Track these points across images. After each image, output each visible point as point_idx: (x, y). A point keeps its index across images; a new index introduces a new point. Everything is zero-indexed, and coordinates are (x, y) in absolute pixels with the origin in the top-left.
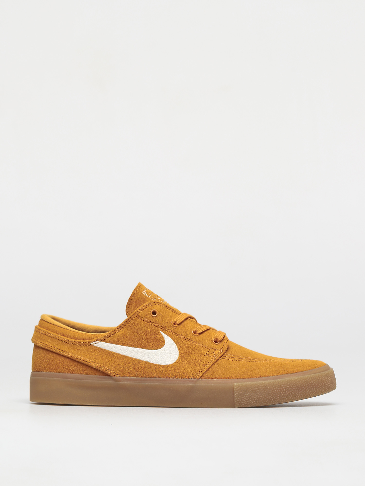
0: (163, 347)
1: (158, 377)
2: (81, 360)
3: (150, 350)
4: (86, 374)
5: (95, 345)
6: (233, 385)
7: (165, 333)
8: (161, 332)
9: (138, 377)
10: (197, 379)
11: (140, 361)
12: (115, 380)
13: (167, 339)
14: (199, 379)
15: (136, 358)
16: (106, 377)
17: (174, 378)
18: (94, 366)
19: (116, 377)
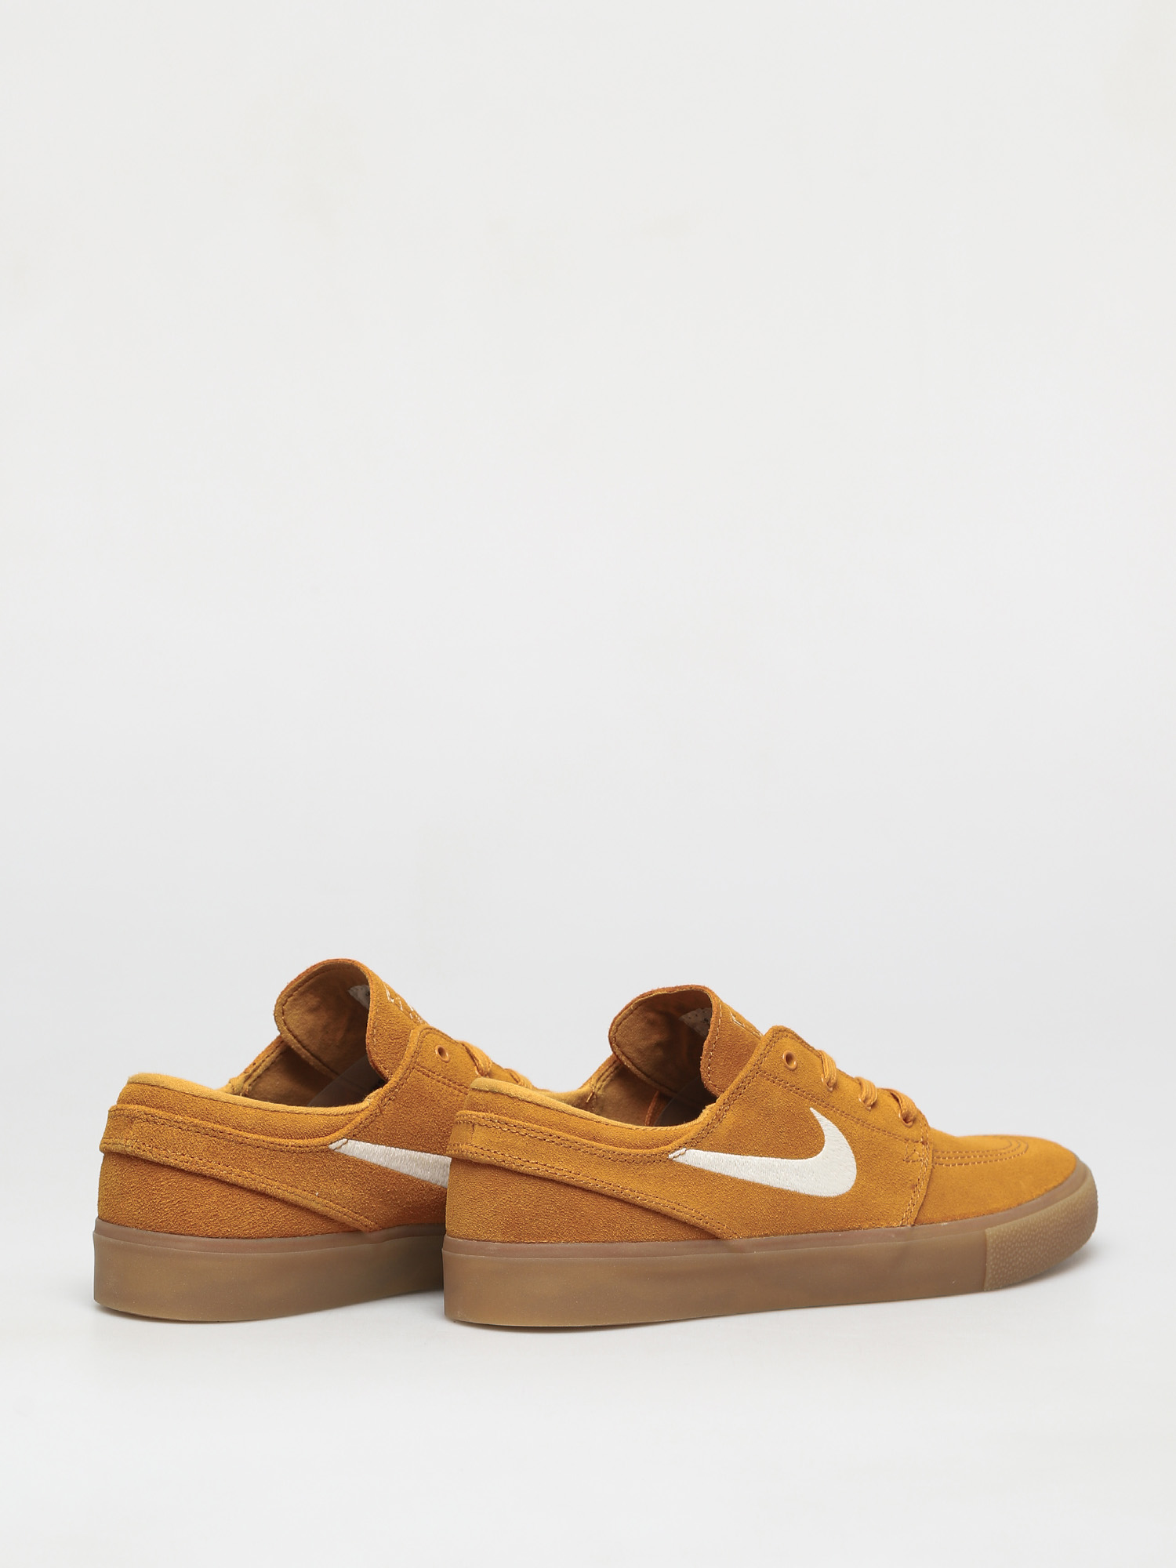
0: (824, 1149)
1: (823, 1231)
2: (653, 1203)
3: (799, 1160)
4: (663, 1240)
5: (680, 1160)
6: (984, 1234)
7: (819, 1112)
8: (811, 1109)
9: (780, 1234)
10: (909, 1226)
11: (780, 1192)
12: (732, 1249)
13: (828, 1127)
14: (914, 1225)
15: (771, 1185)
16: (710, 1242)
17: (859, 1228)
18: (686, 1217)
19: (736, 1241)
